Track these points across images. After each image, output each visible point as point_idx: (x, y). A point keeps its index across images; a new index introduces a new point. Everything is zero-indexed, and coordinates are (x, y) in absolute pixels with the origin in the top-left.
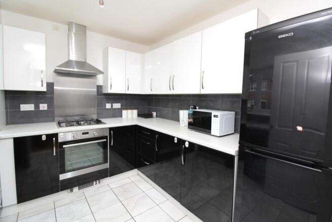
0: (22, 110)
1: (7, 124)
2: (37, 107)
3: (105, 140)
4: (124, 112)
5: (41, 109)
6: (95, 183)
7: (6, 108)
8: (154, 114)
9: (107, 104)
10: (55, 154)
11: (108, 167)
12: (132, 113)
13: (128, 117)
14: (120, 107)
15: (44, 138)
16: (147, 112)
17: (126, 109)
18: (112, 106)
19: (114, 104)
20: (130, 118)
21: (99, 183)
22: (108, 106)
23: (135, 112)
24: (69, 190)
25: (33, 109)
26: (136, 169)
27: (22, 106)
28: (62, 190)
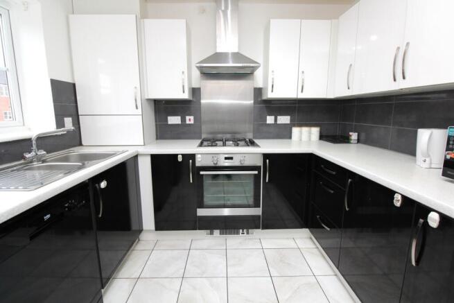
0: (170, 123)
1: (157, 139)
2: (183, 120)
3: (256, 172)
4: (296, 131)
5: (188, 122)
6: (241, 231)
7: (156, 121)
8: (354, 136)
9: (268, 117)
10: (191, 181)
11: (261, 214)
12: (310, 133)
13: (301, 140)
14: (288, 122)
15: (180, 159)
16: (338, 133)
17: (300, 125)
18: (276, 120)
19: (279, 117)
20: (305, 141)
21: (248, 233)
22: (270, 120)
23: (315, 131)
24: (209, 231)
25: (180, 122)
26: (307, 230)
27: (169, 118)
28: (200, 229)
